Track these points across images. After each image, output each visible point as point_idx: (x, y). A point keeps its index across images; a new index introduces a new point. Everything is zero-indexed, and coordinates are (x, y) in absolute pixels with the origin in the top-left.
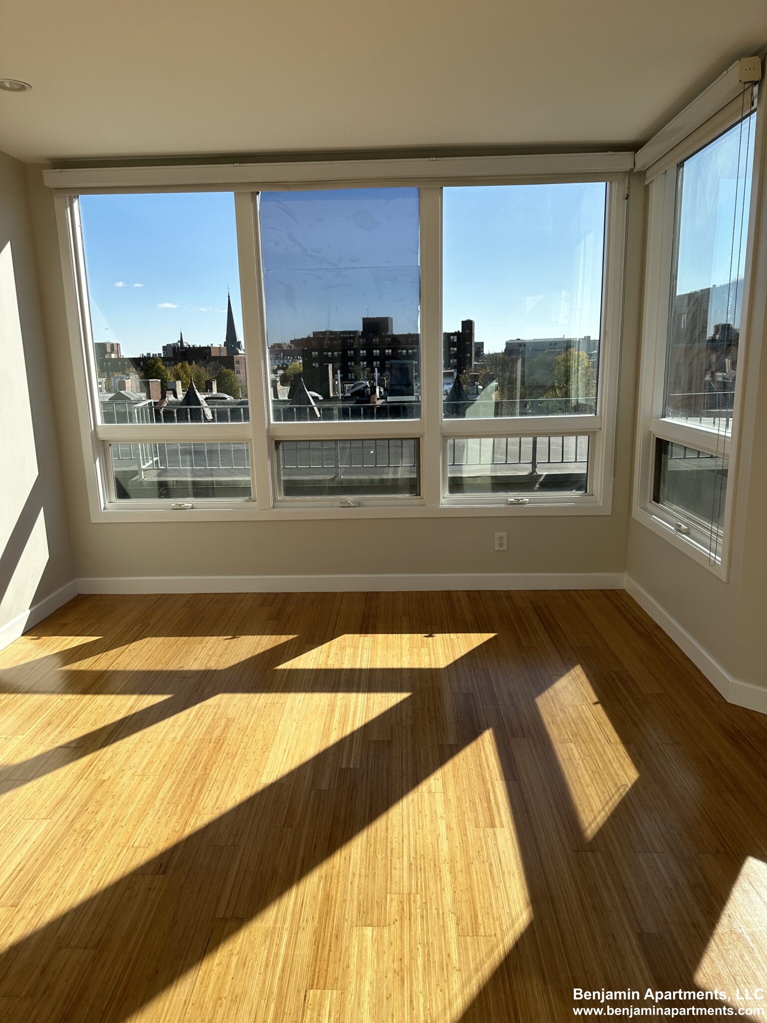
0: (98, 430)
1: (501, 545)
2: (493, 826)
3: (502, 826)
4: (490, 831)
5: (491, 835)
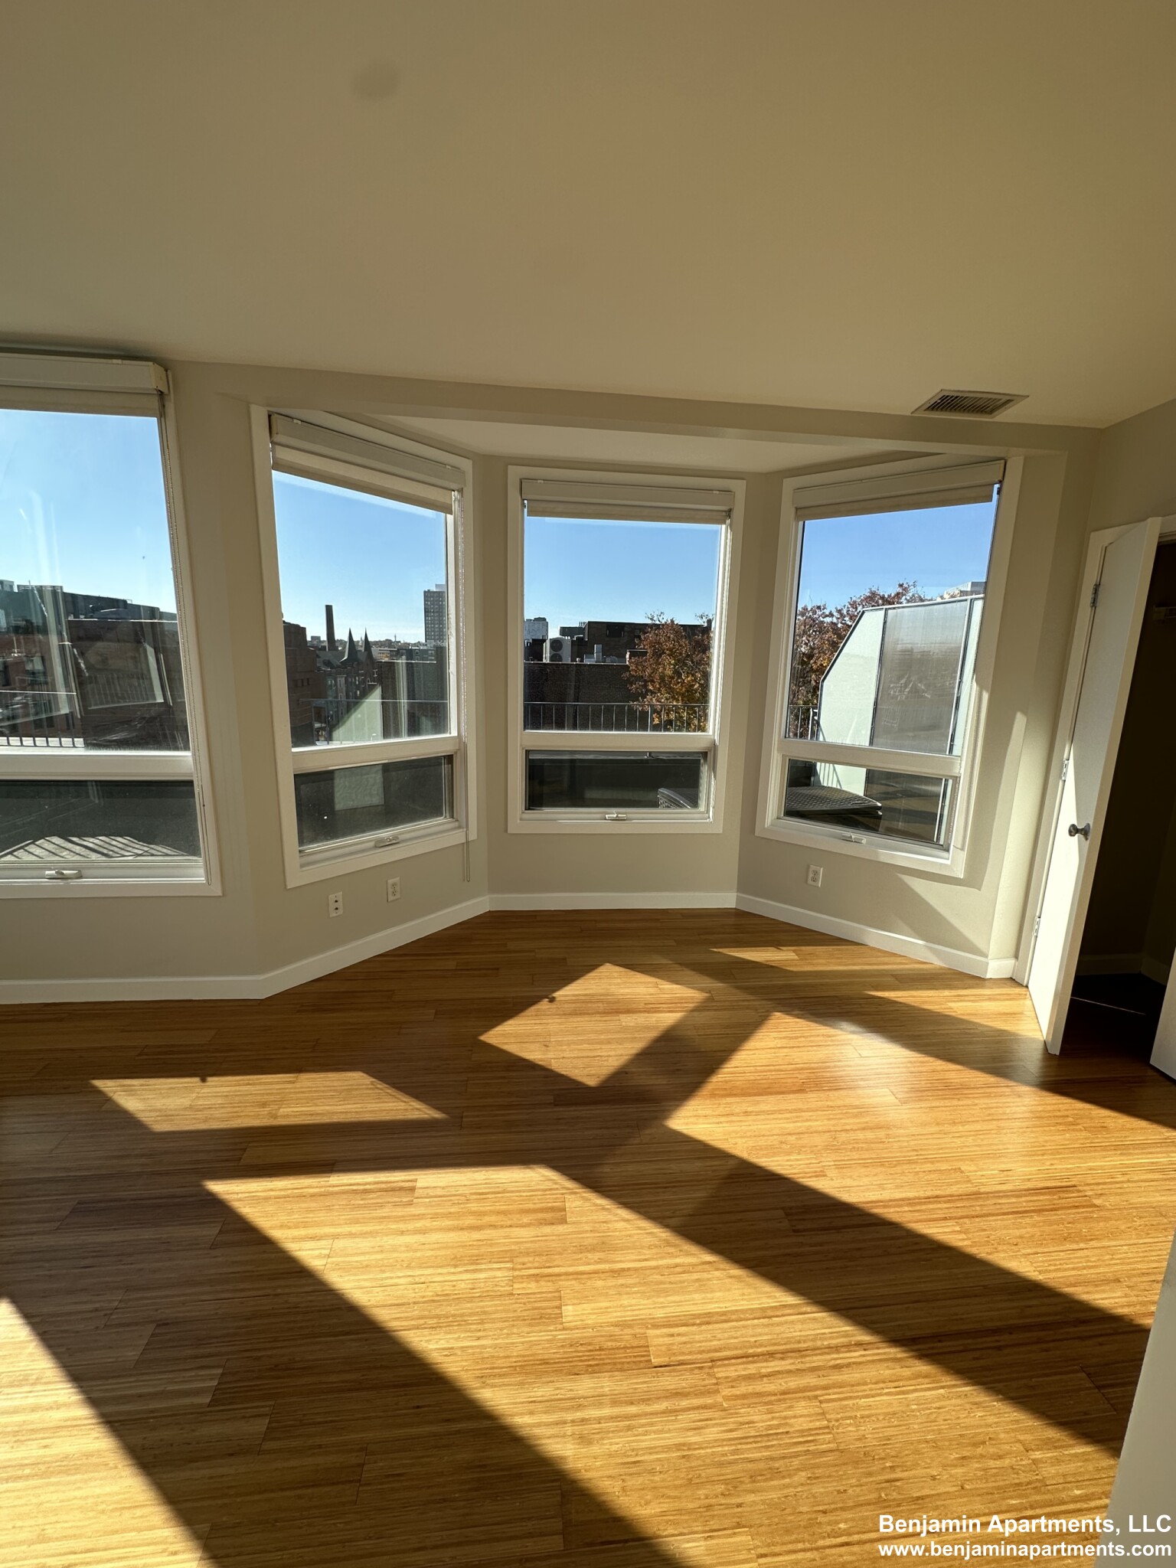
2: (412, 1189)
3: (415, 1181)
4: (418, 1193)
5: (426, 1191)
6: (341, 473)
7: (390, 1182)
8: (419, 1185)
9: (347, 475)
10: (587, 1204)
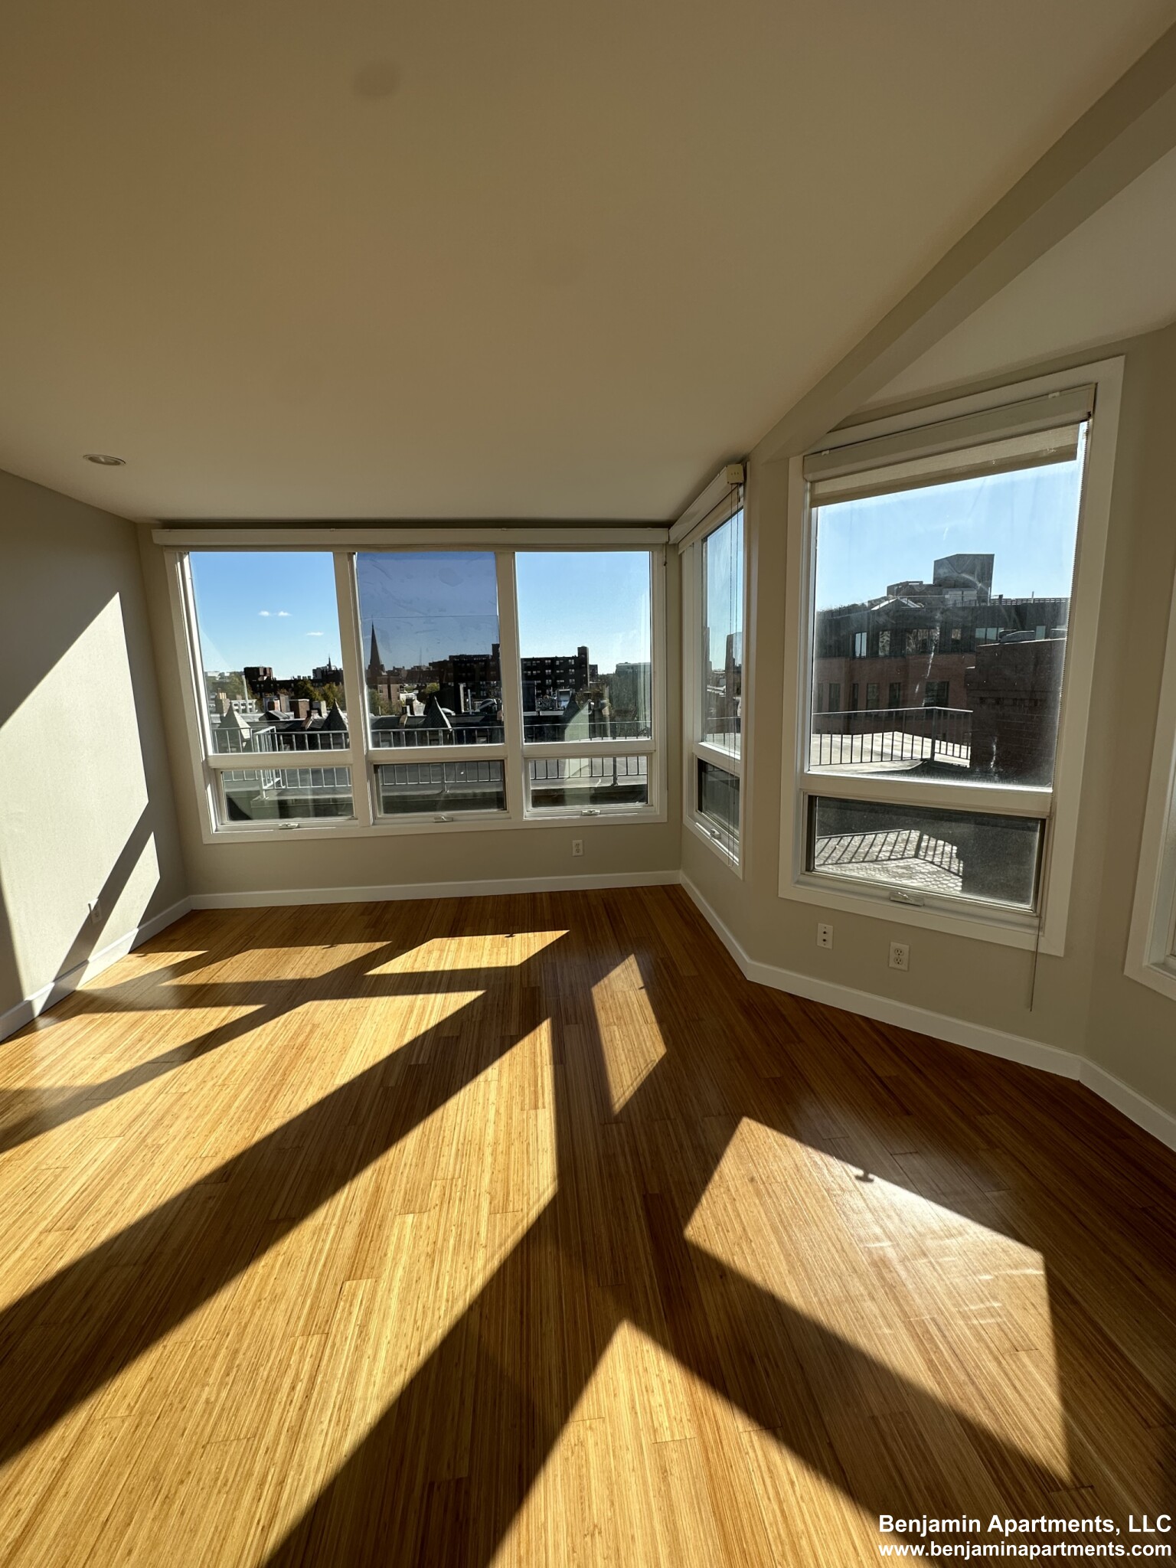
0: (209, 759)
1: (578, 851)
2: (536, 1107)
4: (532, 1112)
5: (533, 1117)
6: (904, 475)
7: (543, 1095)
8: (540, 1111)
9: (912, 474)
10: (509, 1231)
